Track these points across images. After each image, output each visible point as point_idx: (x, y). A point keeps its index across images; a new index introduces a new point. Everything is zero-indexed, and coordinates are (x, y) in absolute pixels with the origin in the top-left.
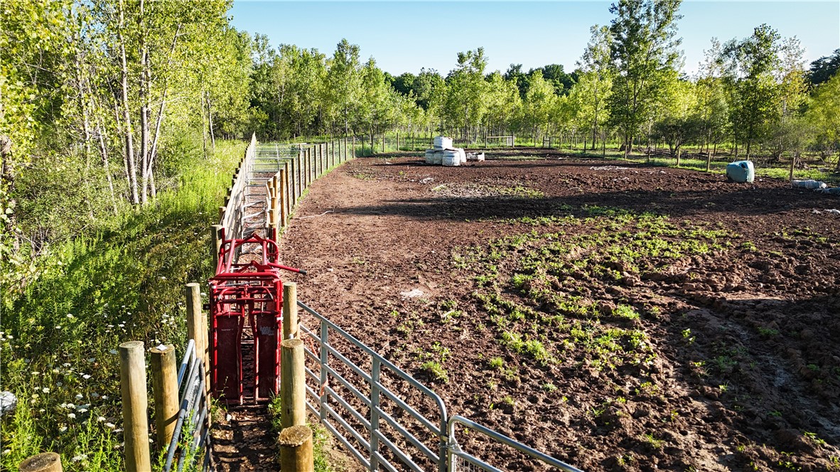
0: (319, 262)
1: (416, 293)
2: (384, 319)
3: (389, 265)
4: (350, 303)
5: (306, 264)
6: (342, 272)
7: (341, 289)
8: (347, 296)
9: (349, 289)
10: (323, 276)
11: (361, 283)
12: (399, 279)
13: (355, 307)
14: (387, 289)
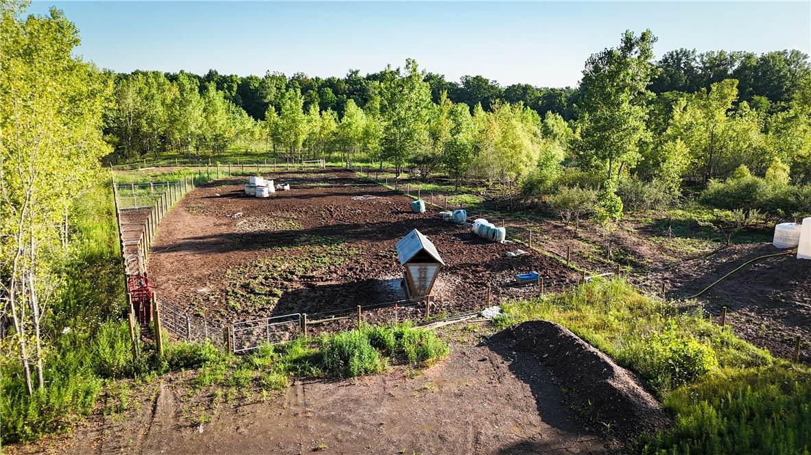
0: (164, 278)
1: (204, 290)
2: (188, 300)
3: (196, 278)
4: (176, 296)
5: (158, 280)
6: (175, 282)
7: (174, 290)
8: (176, 293)
9: (176, 290)
10: (166, 285)
11: (182, 287)
12: (198, 285)
13: (178, 297)
14: (192, 289)
